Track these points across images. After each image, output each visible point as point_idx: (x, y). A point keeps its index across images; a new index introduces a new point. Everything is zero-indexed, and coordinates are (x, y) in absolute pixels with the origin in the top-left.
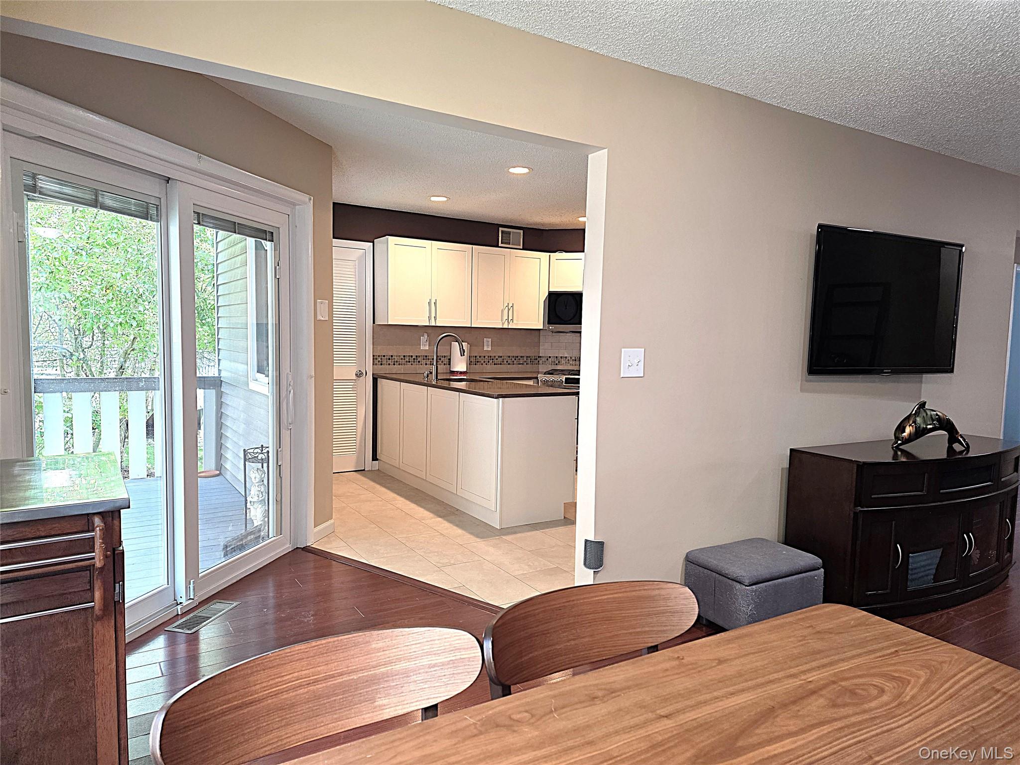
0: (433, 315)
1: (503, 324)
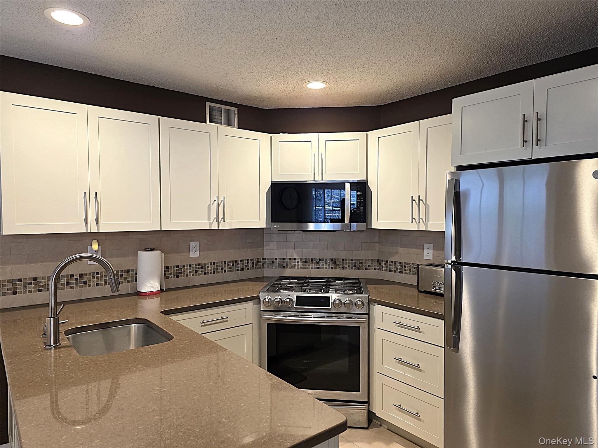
0: (93, 217)
1: (211, 224)
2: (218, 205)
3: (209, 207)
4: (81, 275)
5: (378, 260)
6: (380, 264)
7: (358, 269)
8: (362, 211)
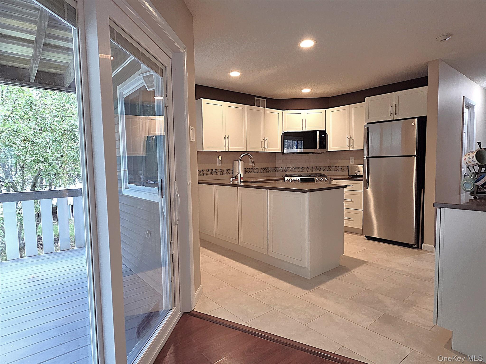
0: (227, 145)
1: (262, 149)
2: (265, 141)
3: (262, 142)
4: (215, 170)
5: (328, 167)
6: (330, 168)
7: (319, 171)
8: (324, 143)
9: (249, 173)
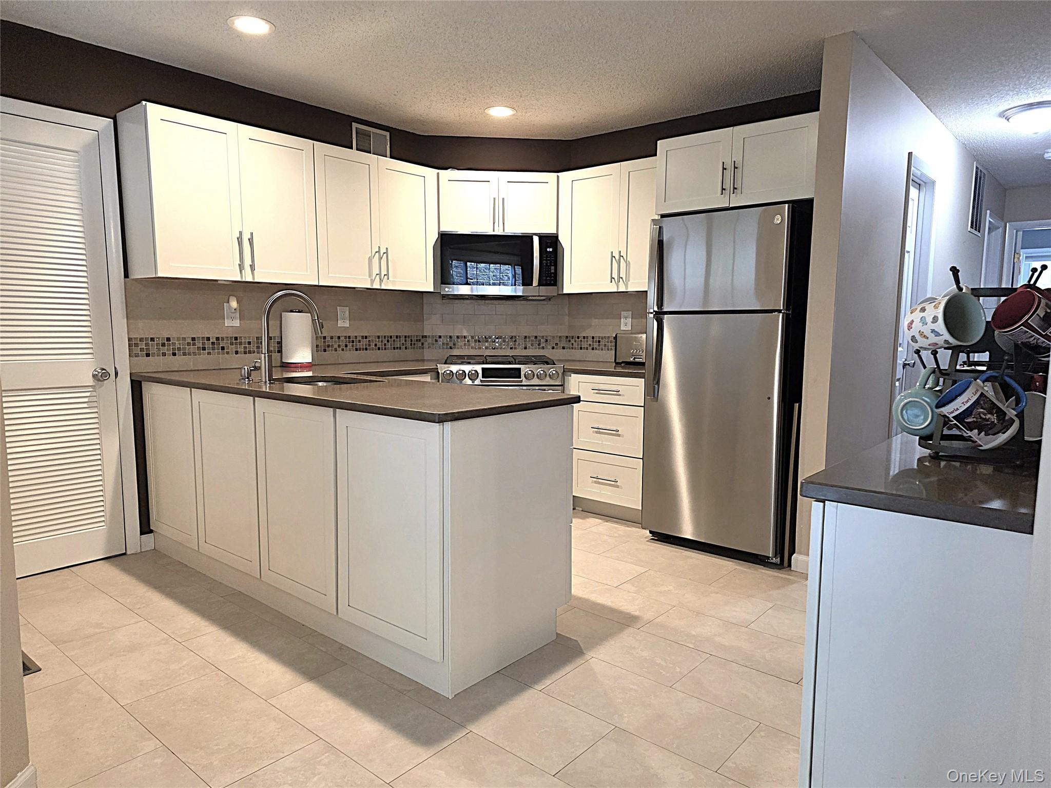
0: (247, 262)
1: (372, 281)
2: (380, 258)
3: (370, 260)
4: (218, 339)
5: (567, 337)
6: (570, 341)
7: (543, 348)
8: (553, 271)
9: (336, 350)
